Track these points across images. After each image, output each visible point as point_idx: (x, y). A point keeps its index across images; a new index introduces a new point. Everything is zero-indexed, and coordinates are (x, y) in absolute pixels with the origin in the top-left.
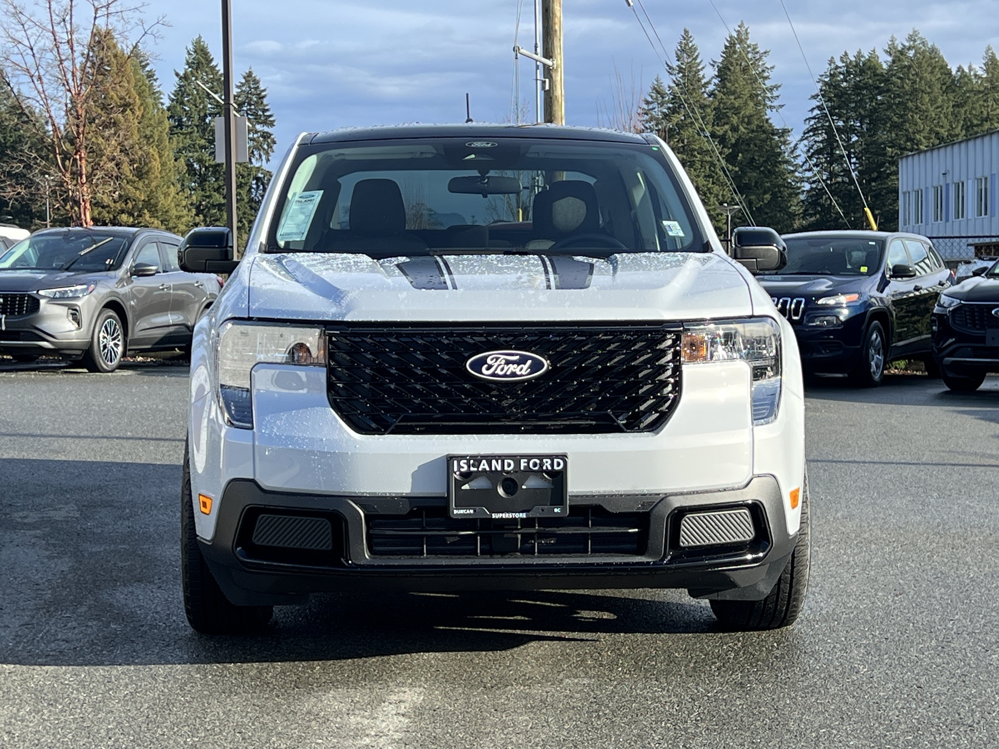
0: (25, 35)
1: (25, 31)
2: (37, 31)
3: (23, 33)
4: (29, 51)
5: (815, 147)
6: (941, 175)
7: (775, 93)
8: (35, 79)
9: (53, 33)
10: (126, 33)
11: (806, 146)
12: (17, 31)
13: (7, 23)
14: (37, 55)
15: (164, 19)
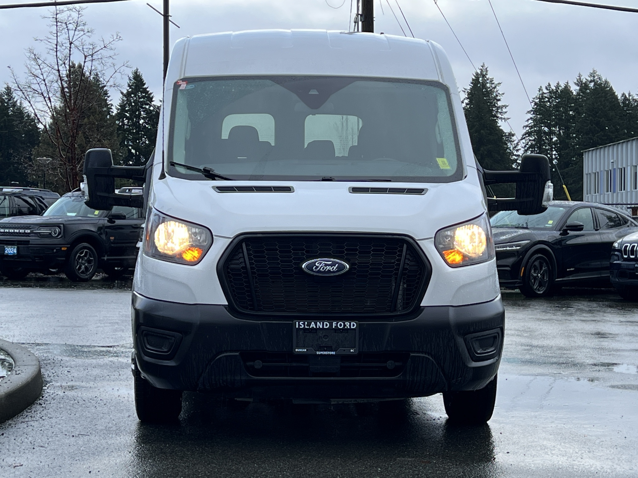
0: (40, 72)
1: (41, 69)
2: (49, 70)
3: (39, 71)
4: (43, 82)
5: (530, 143)
6: (611, 163)
7: (504, 110)
8: (46, 99)
9: (59, 71)
10: (103, 72)
11: (524, 143)
12: (36, 69)
13: (30, 65)
14: (47, 84)
15: (128, 64)
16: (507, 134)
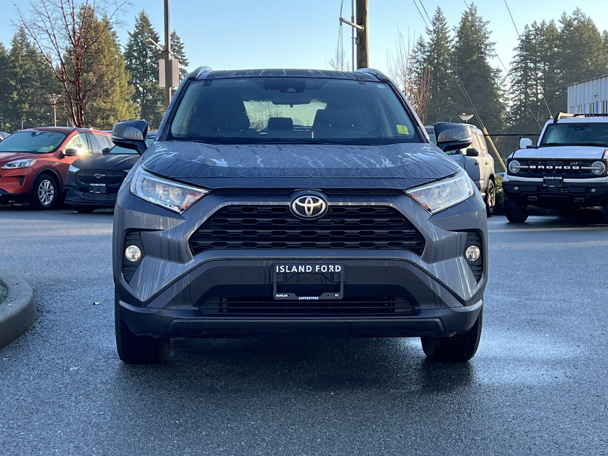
0: (45, 9)
2: (53, 7)
4: (48, 19)
6: (594, 96)
7: (493, 47)
8: (51, 36)
9: (62, 8)
10: (106, 9)
11: (510, 78)
12: (41, 7)
13: (34, 2)
14: (52, 22)
16: (495, 70)
